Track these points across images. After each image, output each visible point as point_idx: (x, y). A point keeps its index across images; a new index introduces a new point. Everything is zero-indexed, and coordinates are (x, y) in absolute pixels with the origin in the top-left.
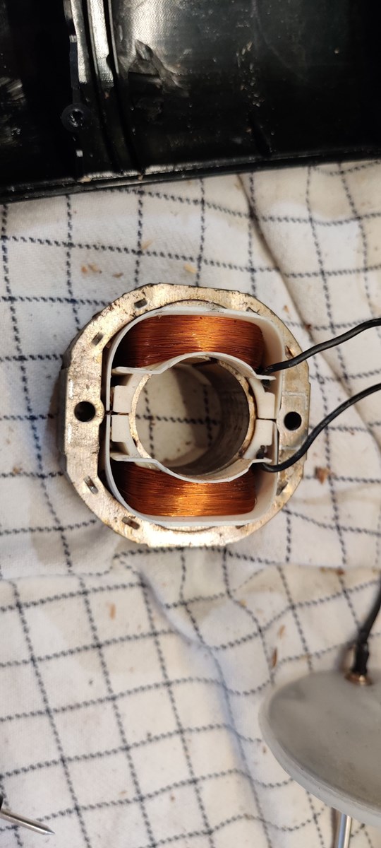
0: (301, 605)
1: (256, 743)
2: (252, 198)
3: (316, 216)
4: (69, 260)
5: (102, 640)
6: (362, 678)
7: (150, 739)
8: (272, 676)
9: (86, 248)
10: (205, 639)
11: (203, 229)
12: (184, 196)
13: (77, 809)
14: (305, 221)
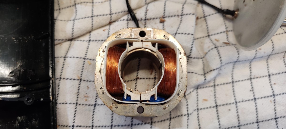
0: (208, 33)
1: (257, 52)
2: (65, 40)
3: (73, 18)
4: (81, 104)
5: (215, 105)
6: (236, 13)
7: (252, 90)
8: (233, 45)
9: (78, 98)
10: (218, 67)
11: (74, 57)
12: (62, 64)
13: (275, 119)
14: (74, 22)
